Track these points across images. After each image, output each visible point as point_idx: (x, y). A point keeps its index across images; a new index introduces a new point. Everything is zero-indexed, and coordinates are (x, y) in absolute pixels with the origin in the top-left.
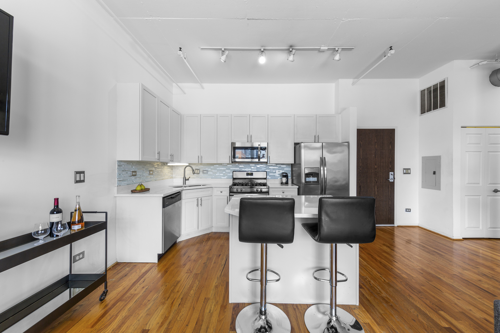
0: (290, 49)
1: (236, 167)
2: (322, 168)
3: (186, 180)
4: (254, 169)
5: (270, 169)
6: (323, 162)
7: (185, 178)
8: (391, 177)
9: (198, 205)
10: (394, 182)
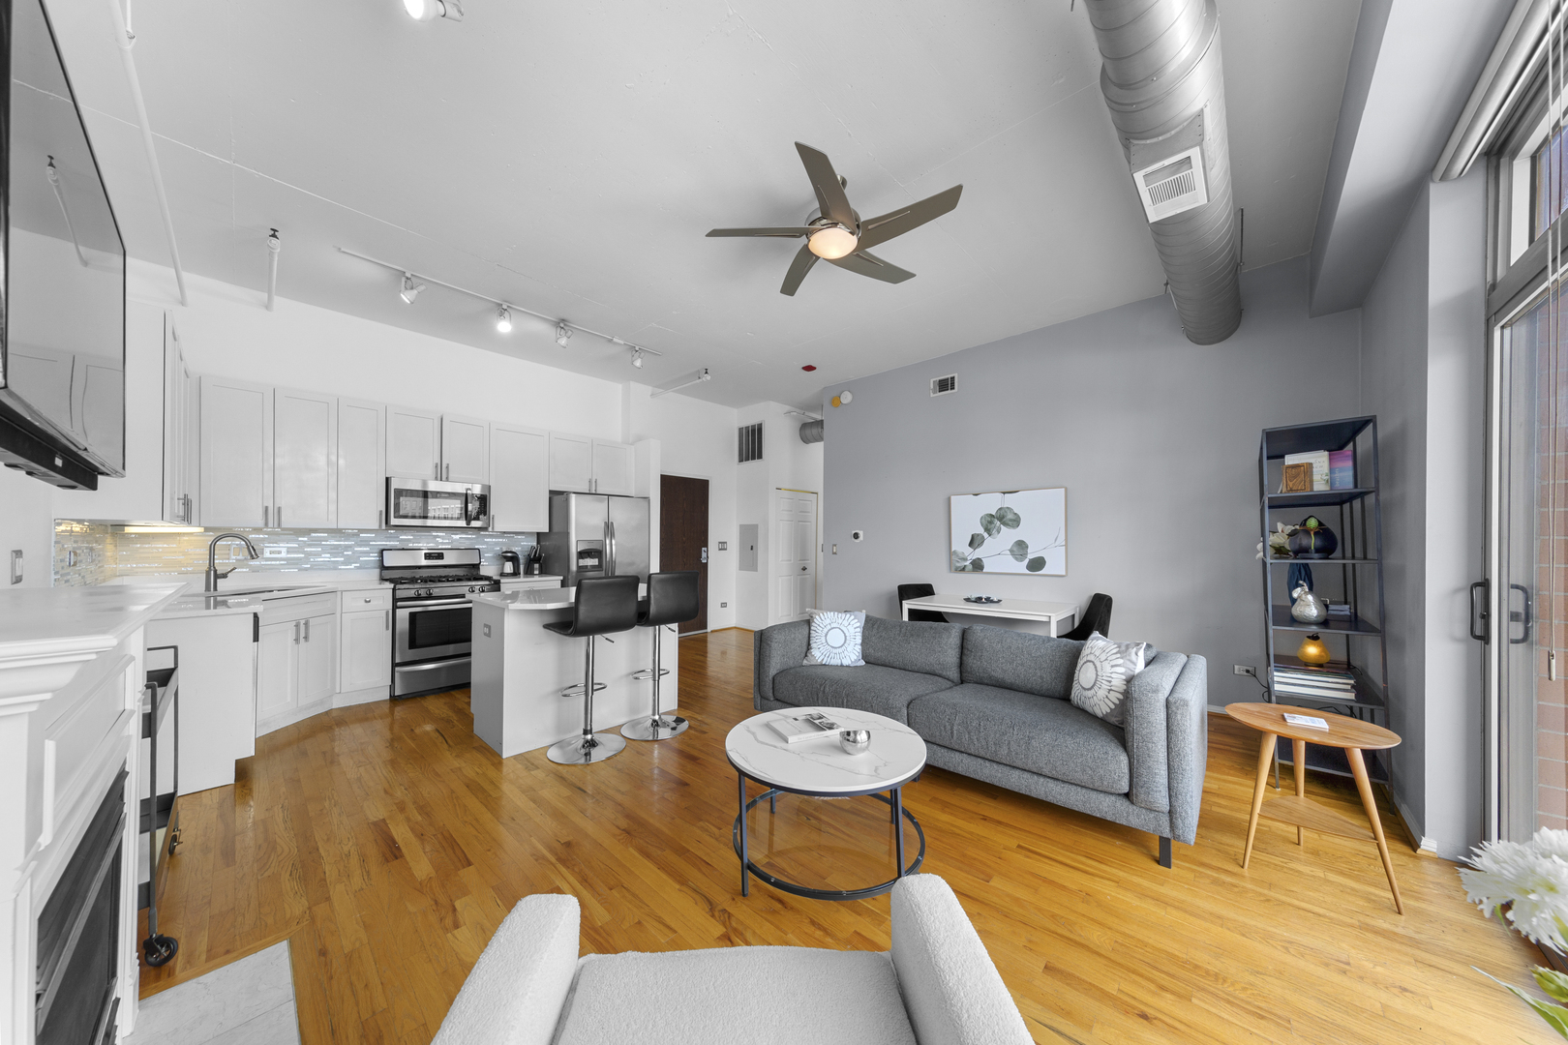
0: (561, 324)
1: (390, 538)
2: (608, 542)
3: (217, 577)
4: (442, 543)
5: (487, 543)
6: (609, 529)
7: (215, 571)
8: (704, 555)
9: (297, 640)
10: (707, 564)
